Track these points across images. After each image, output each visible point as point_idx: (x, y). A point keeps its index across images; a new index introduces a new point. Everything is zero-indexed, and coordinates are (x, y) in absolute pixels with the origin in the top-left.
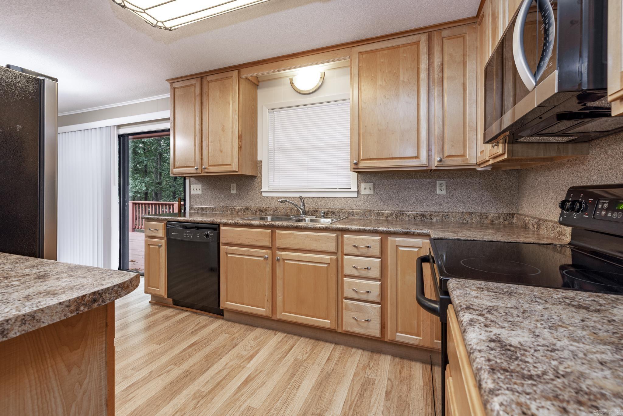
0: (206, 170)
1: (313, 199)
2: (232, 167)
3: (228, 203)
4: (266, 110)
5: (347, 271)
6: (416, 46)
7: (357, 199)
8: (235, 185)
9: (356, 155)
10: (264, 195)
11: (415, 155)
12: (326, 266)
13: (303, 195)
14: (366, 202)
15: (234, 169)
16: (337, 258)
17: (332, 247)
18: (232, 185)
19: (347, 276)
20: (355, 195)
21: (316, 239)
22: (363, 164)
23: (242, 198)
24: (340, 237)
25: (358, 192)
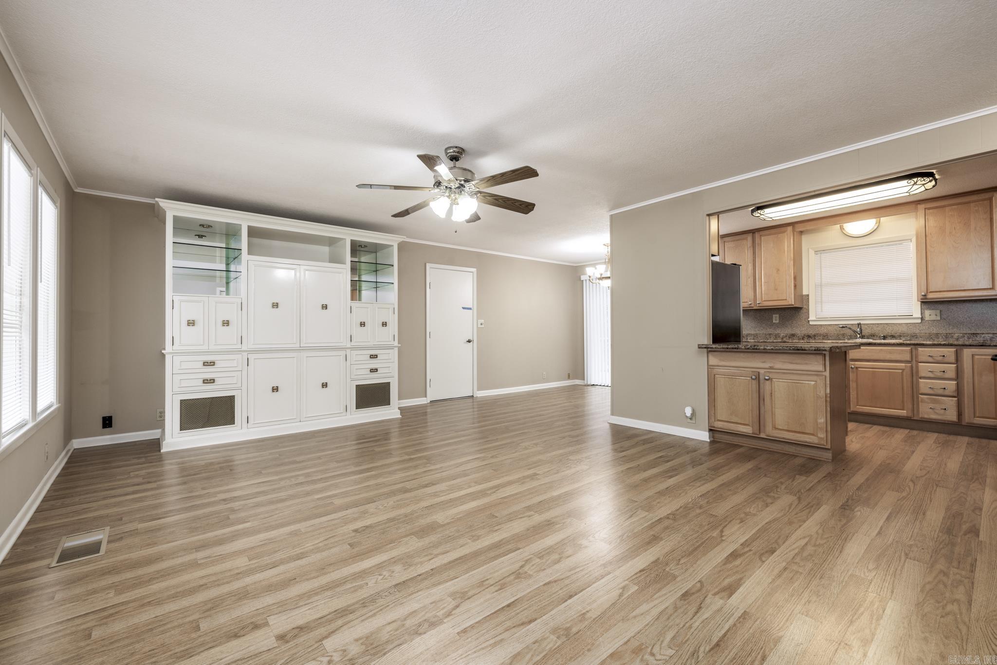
0: (760, 305)
1: (868, 325)
2: (788, 302)
3: (770, 331)
4: (812, 252)
5: (922, 374)
6: (989, 201)
7: (921, 325)
8: (778, 315)
9: (924, 288)
10: (811, 323)
11: (991, 287)
12: (901, 371)
13: (862, 322)
14: (931, 327)
15: (790, 303)
16: (912, 366)
17: (907, 357)
18: (774, 316)
19: (921, 378)
20: (919, 321)
21: (890, 352)
22: (931, 296)
23: (786, 327)
24: (914, 350)
25: (922, 319)
